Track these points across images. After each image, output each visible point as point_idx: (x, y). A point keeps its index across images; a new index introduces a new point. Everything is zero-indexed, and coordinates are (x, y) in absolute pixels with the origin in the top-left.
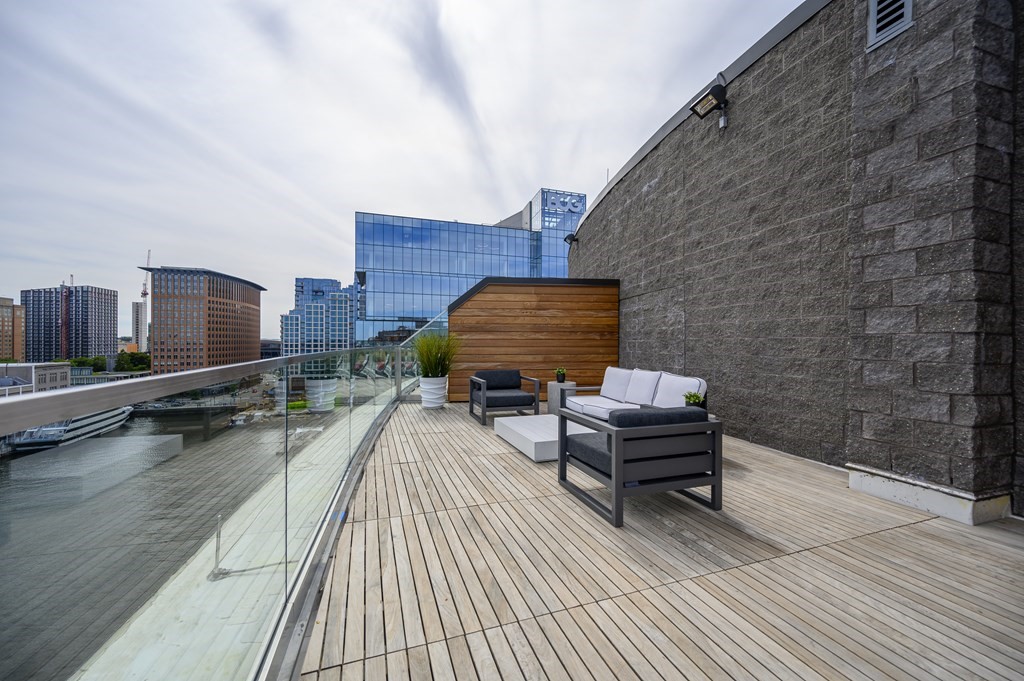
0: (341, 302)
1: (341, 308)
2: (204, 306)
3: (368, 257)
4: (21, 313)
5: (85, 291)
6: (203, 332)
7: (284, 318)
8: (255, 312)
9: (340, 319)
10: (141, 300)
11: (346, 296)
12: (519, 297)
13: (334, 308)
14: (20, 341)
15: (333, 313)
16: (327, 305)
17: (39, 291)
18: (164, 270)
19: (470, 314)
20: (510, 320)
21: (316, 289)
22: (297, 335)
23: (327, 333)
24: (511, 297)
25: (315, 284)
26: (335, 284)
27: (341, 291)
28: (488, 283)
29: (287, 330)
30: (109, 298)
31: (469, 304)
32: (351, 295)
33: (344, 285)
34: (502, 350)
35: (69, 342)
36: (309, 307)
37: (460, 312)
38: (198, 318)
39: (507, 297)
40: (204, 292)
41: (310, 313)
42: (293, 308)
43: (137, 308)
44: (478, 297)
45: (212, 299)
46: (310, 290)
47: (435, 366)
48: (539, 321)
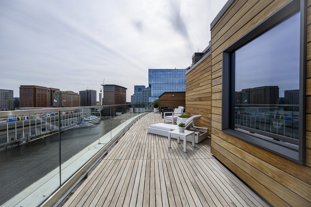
0: (145, 92)
1: (145, 93)
2: (114, 94)
3: (151, 80)
4: (79, 96)
5: (91, 91)
6: (114, 100)
7: (132, 96)
9: (145, 96)
12: (170, 95)
13: (144, 93)
14: (79, 102)
16: (142, 93)
17: (82, 91)
18: (106, 85)
19: (162, 98)
20: (168, 99)
21: (139, 88)
22: (135, 101)
23: (142, 100)
25: (139, 87)
26: (144, 87)
27: (145, 89)
28: (165, 93)
29: (132, 100)
30: (95, 92)
31: (162, 96)
32: (148, 90)
33: (146, 87)
34: (167, 104)
35: (88, 102)
36: (138, 93)
37: (160, 98)
38: (113, 97)
39: (168, 95)
40: (114, 90)
41: (138, 95)
42: (134, 94)
43: (100, 94)
45: (115, 92)
46: (138, 88)
47: (156, 106)
48: (173, 99)
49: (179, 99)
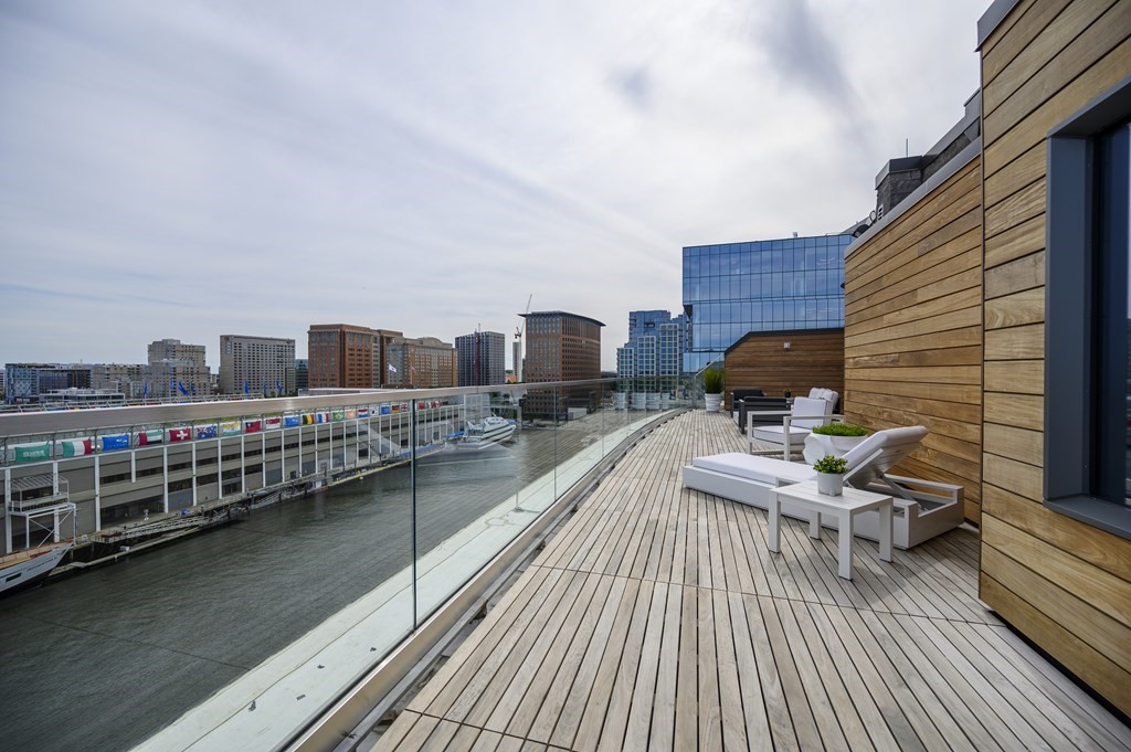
0: (670, 333)
1: (670, 339)
2: (560, 343)
3: (694, 289)
4: (456, 354)
5: (487, 335)
6: (559, 364)
7: (620, 351)
8: (594, 346)
9: (670, 351)
10: (517, 340)
11: (676, 327)
12: (772, 344)
13: (664, 339)
14: (456, 373)
15: (664, 345)
16: (658, 336)
17: (463, 338)
18: (535, 315)
19: (737, 355)
20: (765, 359)
21: (647, 321)
22: (631, 367)
23: (658, 365)
24: (767, 344)
25: (647, 316)
26: (665, 314)
27: (671, 322)
28: (751, 335)
29: (622, 362)
30: (500, 338)
31: (737, 350)
32: (681, 324)
33: (674, 316)
34: (761, 378)
35: (479, 372)
36: (641, 339)
37: (731, 355)
38: (556, 353)
39: (763, 344)
40: (560, 331)
41: (642, 345)
42: (627, 341)
43: (516, 346)
44: (744, 345)
45: (565, 336)
46: (643, 322)
47: (714, 387)
48: (787, 359)
49: (810, 359)
